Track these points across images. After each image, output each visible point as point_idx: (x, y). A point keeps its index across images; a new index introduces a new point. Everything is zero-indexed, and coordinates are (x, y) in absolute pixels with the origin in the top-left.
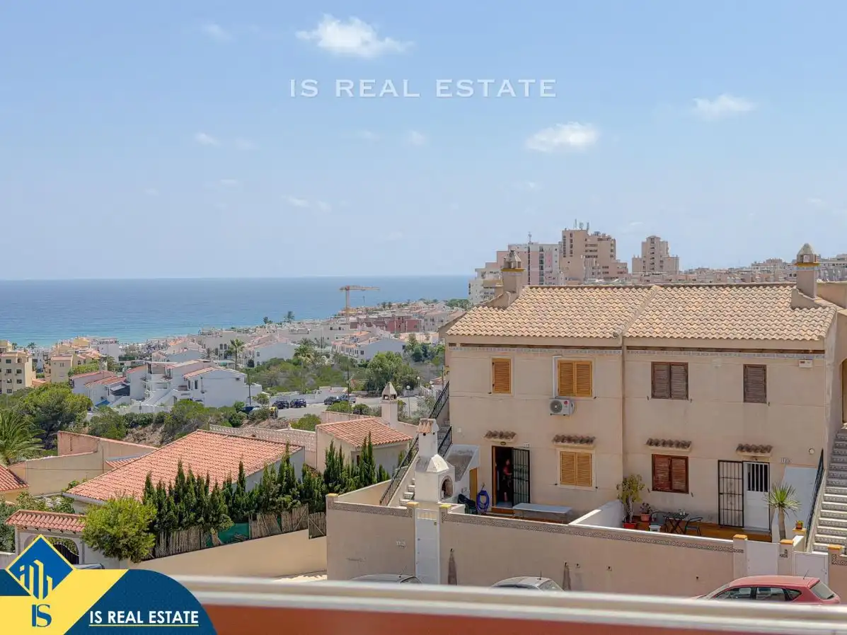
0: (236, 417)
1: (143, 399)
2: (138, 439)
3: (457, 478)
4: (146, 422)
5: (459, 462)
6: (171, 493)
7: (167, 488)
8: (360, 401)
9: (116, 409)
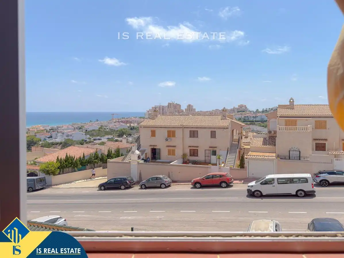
0: (82, 143)
1: (56, 139)
2: (54, 148)
3: (142, 155)
4: (57, 144)
5: (142, 152)
6: (64, 160)
7: (63, 159)
8: (116, 138)
9: (48, 141)
